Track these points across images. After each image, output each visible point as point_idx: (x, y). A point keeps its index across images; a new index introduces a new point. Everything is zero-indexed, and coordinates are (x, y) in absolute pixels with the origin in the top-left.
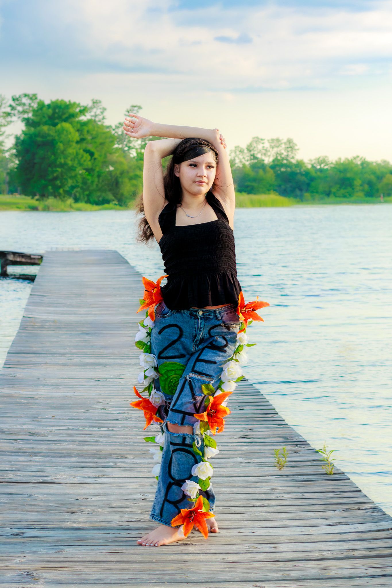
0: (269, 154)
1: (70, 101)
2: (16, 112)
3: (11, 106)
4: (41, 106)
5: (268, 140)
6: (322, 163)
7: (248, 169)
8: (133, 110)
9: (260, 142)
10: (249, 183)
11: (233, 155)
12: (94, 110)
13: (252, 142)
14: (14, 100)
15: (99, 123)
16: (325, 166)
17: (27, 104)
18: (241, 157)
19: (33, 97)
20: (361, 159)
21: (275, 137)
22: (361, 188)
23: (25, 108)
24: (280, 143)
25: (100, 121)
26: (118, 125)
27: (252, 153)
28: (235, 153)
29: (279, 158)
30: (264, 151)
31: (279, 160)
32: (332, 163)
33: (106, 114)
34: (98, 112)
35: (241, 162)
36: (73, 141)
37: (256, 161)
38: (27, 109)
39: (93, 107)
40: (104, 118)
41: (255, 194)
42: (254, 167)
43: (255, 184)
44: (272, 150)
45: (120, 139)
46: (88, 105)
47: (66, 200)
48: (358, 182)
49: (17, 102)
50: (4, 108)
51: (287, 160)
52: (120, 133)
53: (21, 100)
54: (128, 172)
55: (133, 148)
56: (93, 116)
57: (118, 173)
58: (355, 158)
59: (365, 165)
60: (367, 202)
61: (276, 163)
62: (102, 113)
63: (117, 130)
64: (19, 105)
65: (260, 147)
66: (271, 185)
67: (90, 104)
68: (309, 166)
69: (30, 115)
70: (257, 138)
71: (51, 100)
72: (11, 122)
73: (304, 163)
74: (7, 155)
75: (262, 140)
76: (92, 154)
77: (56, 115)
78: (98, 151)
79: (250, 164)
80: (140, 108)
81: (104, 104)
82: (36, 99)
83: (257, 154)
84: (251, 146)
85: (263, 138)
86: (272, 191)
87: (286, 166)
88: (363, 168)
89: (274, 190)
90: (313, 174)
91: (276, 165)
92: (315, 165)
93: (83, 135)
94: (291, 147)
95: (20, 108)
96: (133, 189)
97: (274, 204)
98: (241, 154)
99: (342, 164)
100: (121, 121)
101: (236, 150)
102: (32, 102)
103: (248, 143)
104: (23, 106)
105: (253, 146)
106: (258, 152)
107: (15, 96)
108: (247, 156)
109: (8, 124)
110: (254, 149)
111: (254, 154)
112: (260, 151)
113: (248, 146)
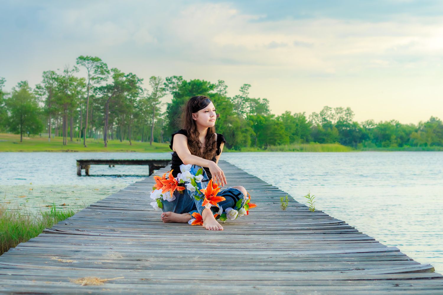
0: (335, 118)
1: (203, 80)
2: (168, 88)
3: (165, 84)
4: (185, 83)
5: (334, 109)
6: (370, 124)
7: (321, 128)
8: (246, 87)
9: (329, 110)
10: (321, 137)
11: (311, 118)
12: (220, 87)
13: (323, 109)
14: (167, 80)
15: (223, 96)
16: (371, 126)
17: (176, 83)
18: (316, 119)
19: (180, 78)
20: (396, 122)
21: (339, 107)
22: (396, 141)
23: (175, 85)
24: (342, 110)
25: (223, 94)
26: (235, 97)
27: (324, 117)
28: (313, 117)
29: (341, 120)
30: (331, 116)
31: (341, 122)
32: (376, 124)
33: (227, 90)
34: (222, 88)
35: (316, 123)
37: (325, 122)
38: (176, 86)
39: (219, 85)
40: (226, 92)
41: (325, 143)
42: (324, 126)
43: (325, 138)
44: (337, 115)
45: (237, 107)
48: (393, 137)
49: (169, 82)
50: (161, 85)
51: (346, 122)
52: (236, 102)
53: (172, 80)
54: (241, 128)
55: (245, 112)
56: (219, 91)
57: (235, 128)
58: (392, 121)
59: (398, 126)
60: (400, 150)
61: (339, 124)
62: (225, 89)
63: (234, 100)
64: (171, 83)
65: (329, 113)
66: (336, 138)
67: (217, 83)
68: (362, 127)
69: (177, 90)
70: (327, 107)
71: (191, 80)
72: (165, 94)
73: (358, 124)
74: (162, 117)
75: (330, 108)
77: (194, 90)
78: (221, 114)
79: (322, 124)
80: (250, 86)
81: (226, 83)
82: (182, 79)
83: (327, 118)
84: (323, 112)
85: (331, 107)
86: (337, 142)
87: (346, 126)
88: (397, 128)
89: (338, 142)
90: (364, 131)
91: (340, 125)
92: (365, 126)
94: (349, 113)
95: (171, 86)
96: (244, 139)
97: (337, 150)
98: (317, 118)
99: (383, 125)
100: (237, 95)
101: (313, 115)
102: (179, 82)
103: (321, 110)
104: (173, 84)
105: (324, 112)
106: (328, 117)
107: (168, 77)
108: (320, 119)
109: (163, 96)
110: (325, 114)
111: (325, 118)
112: (329, 116)
113: (321, 112)
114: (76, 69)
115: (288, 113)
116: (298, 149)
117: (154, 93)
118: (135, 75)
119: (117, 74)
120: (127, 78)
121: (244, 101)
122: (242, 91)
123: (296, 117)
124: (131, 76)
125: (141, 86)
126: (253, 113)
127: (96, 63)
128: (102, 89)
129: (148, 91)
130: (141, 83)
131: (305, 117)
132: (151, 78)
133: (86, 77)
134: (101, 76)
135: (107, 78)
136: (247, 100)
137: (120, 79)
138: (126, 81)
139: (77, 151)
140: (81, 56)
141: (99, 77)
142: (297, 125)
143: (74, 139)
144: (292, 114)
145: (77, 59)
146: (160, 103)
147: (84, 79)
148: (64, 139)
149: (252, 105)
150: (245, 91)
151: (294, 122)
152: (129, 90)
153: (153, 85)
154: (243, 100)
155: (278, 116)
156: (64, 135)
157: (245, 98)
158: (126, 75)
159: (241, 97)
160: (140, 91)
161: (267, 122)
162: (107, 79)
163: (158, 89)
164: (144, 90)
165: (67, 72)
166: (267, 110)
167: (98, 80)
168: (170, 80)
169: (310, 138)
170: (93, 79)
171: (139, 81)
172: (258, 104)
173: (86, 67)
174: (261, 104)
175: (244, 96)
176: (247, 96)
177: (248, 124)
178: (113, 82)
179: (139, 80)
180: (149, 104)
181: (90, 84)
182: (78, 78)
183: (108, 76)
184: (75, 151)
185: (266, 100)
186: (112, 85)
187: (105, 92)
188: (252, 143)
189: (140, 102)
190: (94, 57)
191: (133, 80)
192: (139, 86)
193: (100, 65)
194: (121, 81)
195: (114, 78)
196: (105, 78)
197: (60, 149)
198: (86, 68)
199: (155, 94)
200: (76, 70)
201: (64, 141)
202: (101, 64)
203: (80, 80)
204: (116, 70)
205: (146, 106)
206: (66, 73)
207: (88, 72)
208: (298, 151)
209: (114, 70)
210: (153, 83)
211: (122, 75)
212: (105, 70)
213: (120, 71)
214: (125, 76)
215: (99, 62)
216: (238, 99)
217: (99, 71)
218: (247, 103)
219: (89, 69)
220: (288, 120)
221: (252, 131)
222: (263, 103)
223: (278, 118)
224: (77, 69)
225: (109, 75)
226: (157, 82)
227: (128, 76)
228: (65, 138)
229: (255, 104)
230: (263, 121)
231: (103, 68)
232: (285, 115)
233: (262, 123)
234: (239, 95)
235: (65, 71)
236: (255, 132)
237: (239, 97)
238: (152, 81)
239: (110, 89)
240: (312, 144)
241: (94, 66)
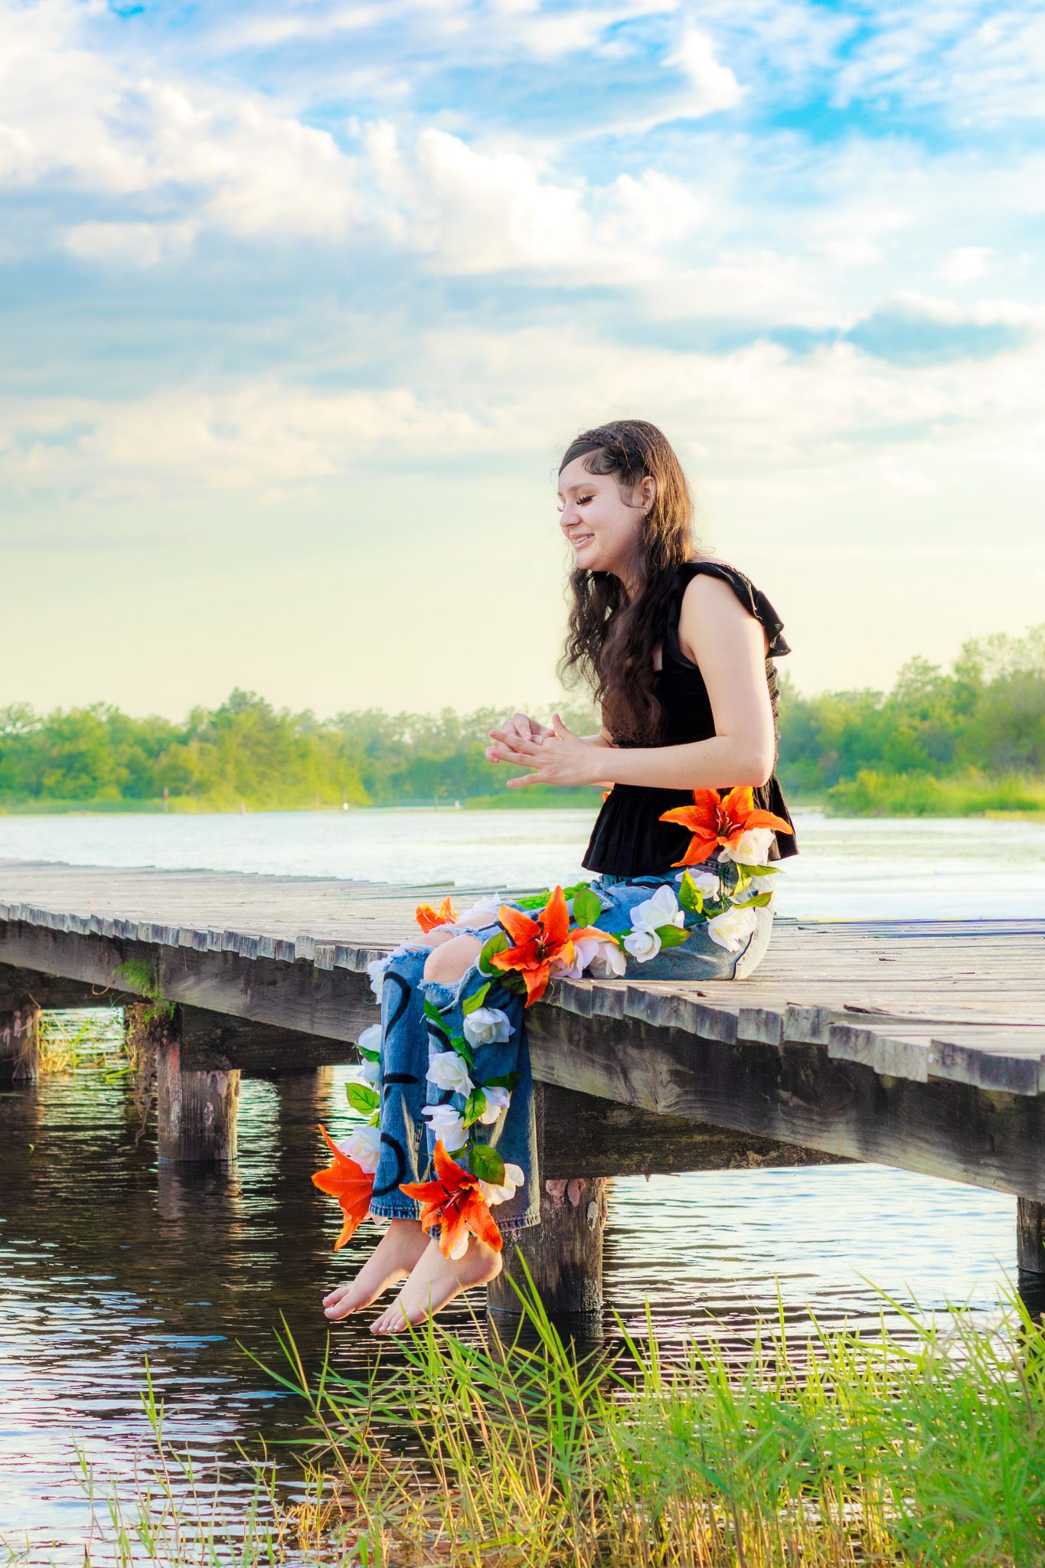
6: (17, 719)
16: (23, 727)
20: (108, 710)
22: (114, 777)
32: (40, 719)
48: (105, 763)
58: (94, 708)
59: (118, 725)
60: (128, 810)
88: (114, 729)
99: (68, 720)
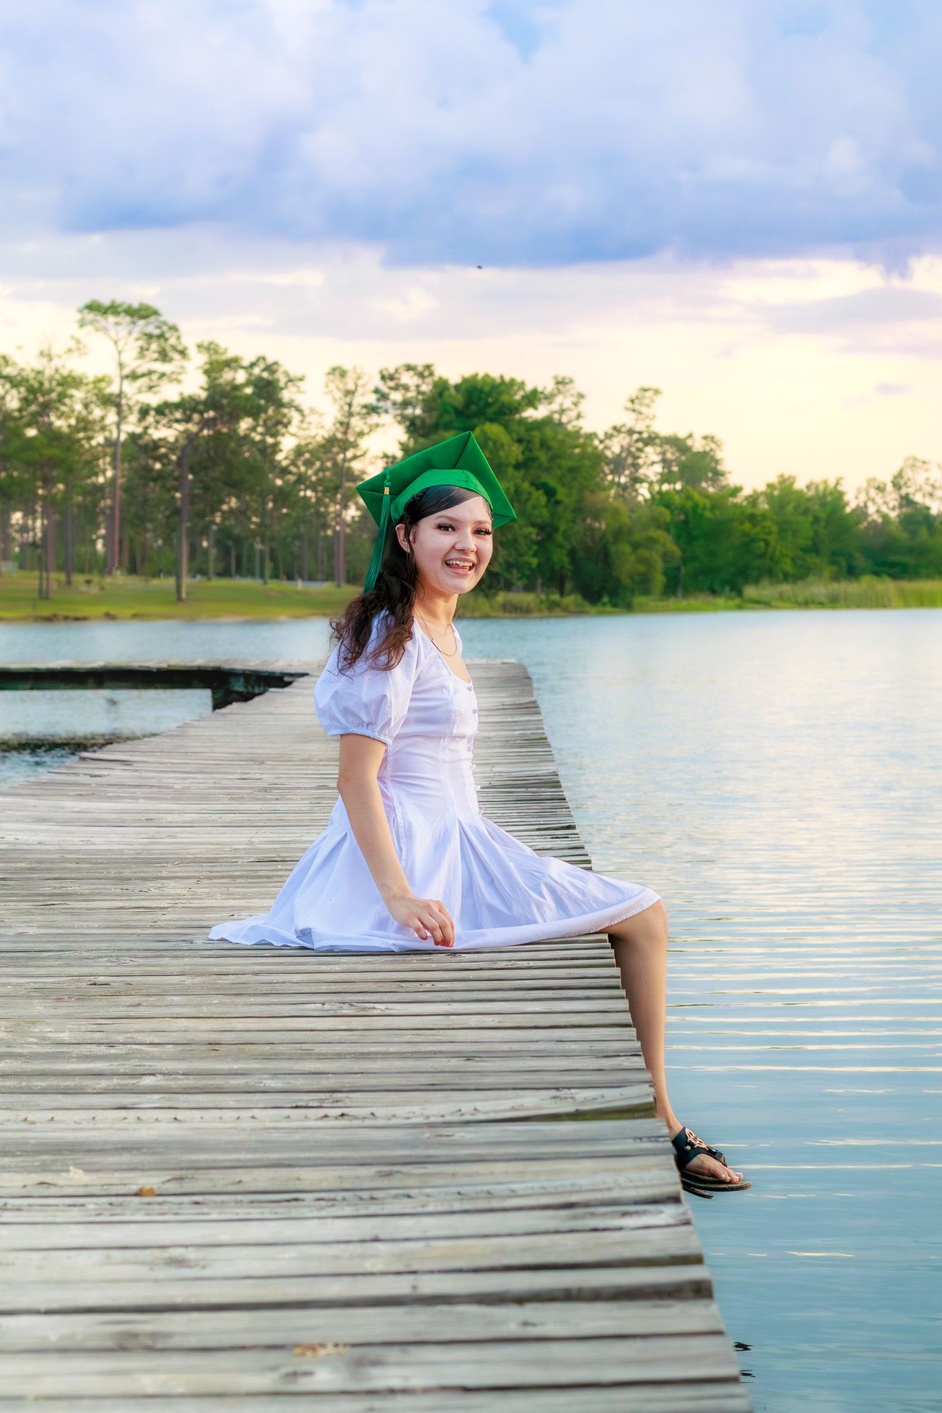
0: (940, 493)
1: (502, 377)
2: (388, 404)
4: (441, 387)
5: (938, 464)
7: (895, 529)
8: (643, 398)
9: (919, 468)
10: (898, 558)
11: (863, 497)
12: (559, 399)
13: (902, 468)
14: (383, 378)
15: (570, 427)
17: (413, 388)
18: (879, 500)
19: (425, 372)
23: (409, 394)
25: (570, 423)
26: (610, 431)
27: (904, 491)
30: (929, 489)
33: (584, 406)
35: (878, 511)
36: (507, 465)
37: (908, 510)
38: (413, 397)
39: (556, 392)
40: (579, 416)
42: (906, 522)
43: (909, 560)
45: (618, 464)
46: (545, 388)
47: (495, 595)
49: (392, 384)
50: (362, 395)
52: (615, 449)
53: (399, 379)
54: (630, 532)
55: (641, 481)
56: (555, 411)
57: (609, 532)
63: (608, 442)
64: (396, 388)
65: (920, 478)
67: (550, 386)
69: (418, 411)
70: (915, 459)
71: (463, 376)
72: (377, 425)
75: (924, 462)
76: (550, 493)
77: (473, 408)
78: (563, 485)
79: (898, 516)
80: (657, 392)
81: (578, 387)
82: (431, 374)
83: (914, 494)
84: (901, 477)
85: (926, 458)
93: (531, 450)
96: (641, 568)
98: (880, 495)
100: (618, 423)
101: (869, 485)
102: (424, 383)
103: (895, 471)
104: (403, 391)
105: (906, 477)
106: (917, 491)
107: (386, 369)
108: (892, 498)
109: (371, 431)
110: (909, 483)
111: (907, 495)
112: (920, 489)
113: (895, 477)
114: (78, 347)
115: (788, 483)
116: (823, 599)
117: (342, 423)
118: (276, 363)
119: (217, 362)
120: (251, 375)
121: (640, 445)
122: (634, 411)
123: (811, 493)
124: (262, 365)
125: (299, 400)
126: (669, 483)
127: (141, 322)
128: (167, 411)
129: (323, 414)
130: (299, 391)
131: (841, 494)
132: (329, 374)
133: (112, 371)
134: (160, 367)
135: (179, 374)
136: (651, 440)
137: (227, 375)
138: (248, 383)
139: (84, 619)
140: (93, 302)
141: (154, 372)
142: (816, 520)
143: (78, 579)
144: (800, 485)
145: (80, 311)
146: (362, 455)
147: (107, 379)
148: (41, 578)
149: (669, 456)
150: (644, 410)
151: (806, 512)
152: (255, 413)
153: (338, 395)
154: (637, 441)
155: (755, 492)
156: (42, 565)
157: (645, 435)
158: (246, 363)
159: (631, 432)
160: (295, 416)
161: (717, 512)
162: (181, 377)
163: (355, 409)
164: (306, 412)
165: (50, 358)
166: (718, 474)
167: (151, 380)
168: (392, 378)
169: (860, 561)
170: (134, 376)
171: (290, 384)
172: (688, 454)
173: (111, 337)
174: (698, 453)
175: (640, 427)
176: (648, 427)
177: (657, 523)
178: (202, 388)
179: (290, 380)
180: (329, 459)
181: (123, 395)
182: (87, 377)
183: (183, 367)
184: (77, 619)
185: (712, 439)
186: (197, 398)
187: (177, 421)
188: (669, 581)
189: (299, 451)
190: (136, 305)
191: (270, 378)
192: (293, 401)
193: (157, 332)
194: (228, 383)
195: (206, 372)
196: (173, 373)
197: (28, 611)
198: (110, 344)
199: (346, 426)
200: (79, 349)
201: (41, 584)
202: (158, 327)
203: (94, 383)
204: (212, 346)
205: (318, 464)
206: (44, 361)
207: (116, 354)
208: (821, 605)
209: (209, 348)
210: (338, 388)
211: (232, 363)
212: (174, 348)
213: (226, 350)
214: (243, 368)
215: (152, 319)
216: (623, 435)
217: (155, 352)
218: (649, 449)
219: (121, 344)
220: (789, 503)
221: (668, 542)
222: (701, 450)
223: (753, 499)
224: (81, 346)
225: (185, 363)
226: (351, 386)
227: (253, 365)
228: (44, 575)
229: (677, 454)
230: (704, 508)
231: (166, 340)
232: (776, 488)
233: (701, 516)
234: (624, 426)
235: (42, 354)
236: (677, 544)
237: (624, 429)
238: (333, 382)
239: (194, 410)
240: (867, 583)
241: (136, 334)
